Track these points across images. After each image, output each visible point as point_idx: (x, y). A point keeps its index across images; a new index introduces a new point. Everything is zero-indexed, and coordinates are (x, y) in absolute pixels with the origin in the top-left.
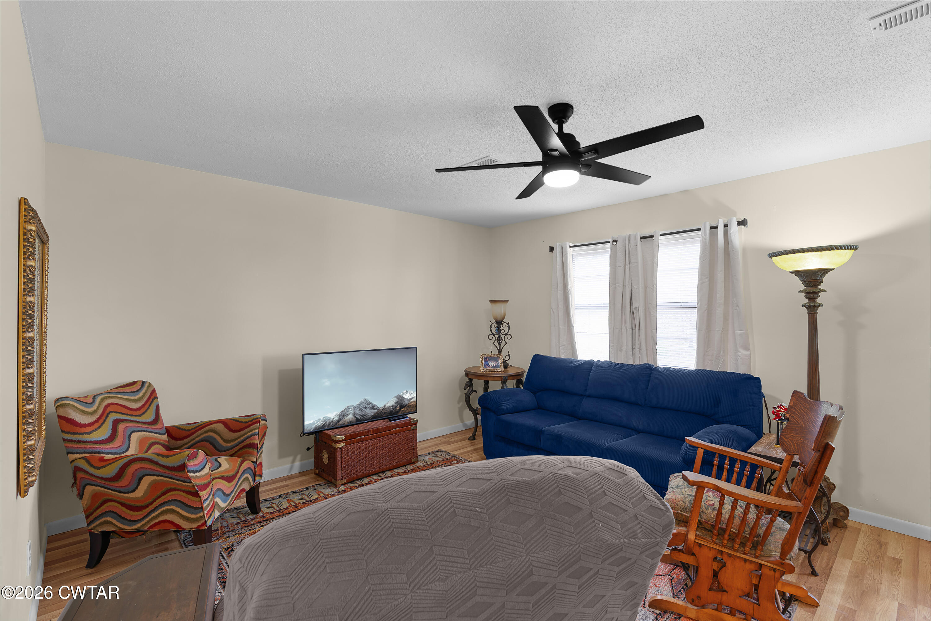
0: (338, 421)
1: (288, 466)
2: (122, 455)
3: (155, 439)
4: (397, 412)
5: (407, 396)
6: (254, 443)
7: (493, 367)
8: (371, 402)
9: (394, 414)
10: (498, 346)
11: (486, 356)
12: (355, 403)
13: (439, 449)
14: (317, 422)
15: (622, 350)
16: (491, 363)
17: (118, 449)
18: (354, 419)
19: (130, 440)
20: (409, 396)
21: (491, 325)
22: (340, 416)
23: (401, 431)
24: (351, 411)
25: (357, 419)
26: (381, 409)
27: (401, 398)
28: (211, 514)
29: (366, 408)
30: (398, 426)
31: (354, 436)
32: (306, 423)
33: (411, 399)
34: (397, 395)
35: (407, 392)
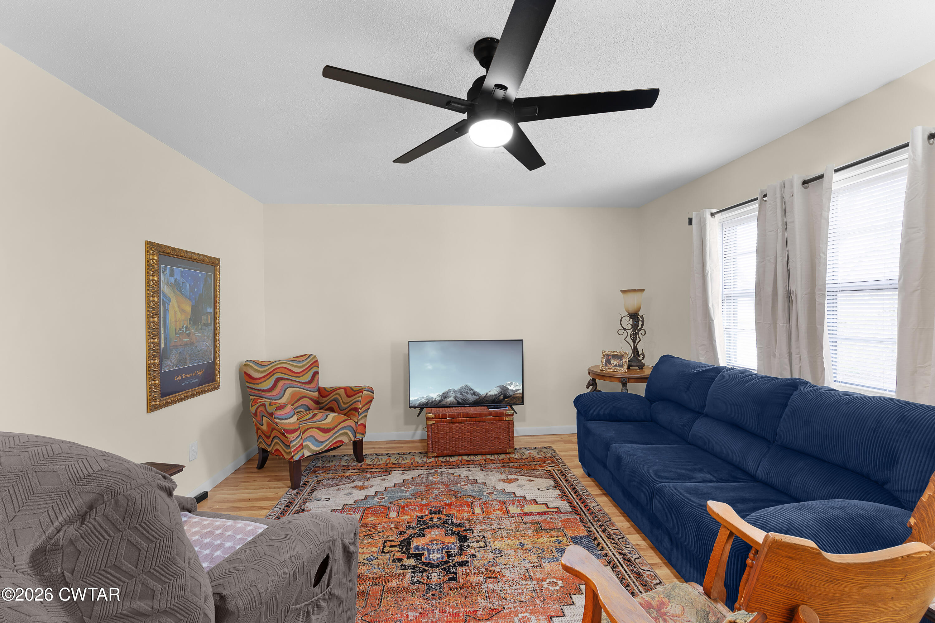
0: (440, 401)
1: (411, 432)
2: (276, 401)
3: (305, 394)
4: (501, 401)
5: (512, 388)
6: (357, 408)
7: (615, 366)
8: (472, 388)
9: (497, 403)
10: (631, 343)
11: (608, 353)
12: (457, 388)
13: (549, 446)
14: (421, 399)
15: (775, 354)
16: (614, 362)
17: (274, 397)
18: (455, 401)
19: (285, 392)
20: (514, 387)
21: (622, 318)
22: (441, 397)
23: (494, 420)
24: (452, 395)
25: (458, 402)
26: (484, 396)
27: (504, 388)
28: (298, 452)
29: (467, 393)
30: (490, 414)
31: (444, 416)
32: (411, 399)
33: (516, 390)
34: (500, 385)
35: (512, 383)
